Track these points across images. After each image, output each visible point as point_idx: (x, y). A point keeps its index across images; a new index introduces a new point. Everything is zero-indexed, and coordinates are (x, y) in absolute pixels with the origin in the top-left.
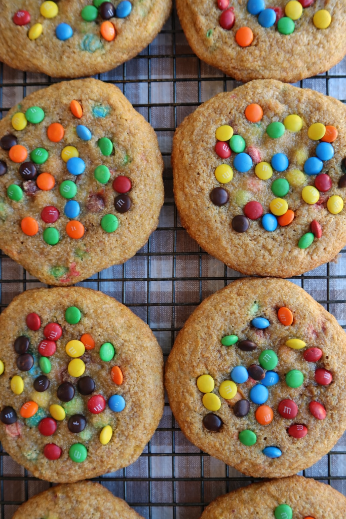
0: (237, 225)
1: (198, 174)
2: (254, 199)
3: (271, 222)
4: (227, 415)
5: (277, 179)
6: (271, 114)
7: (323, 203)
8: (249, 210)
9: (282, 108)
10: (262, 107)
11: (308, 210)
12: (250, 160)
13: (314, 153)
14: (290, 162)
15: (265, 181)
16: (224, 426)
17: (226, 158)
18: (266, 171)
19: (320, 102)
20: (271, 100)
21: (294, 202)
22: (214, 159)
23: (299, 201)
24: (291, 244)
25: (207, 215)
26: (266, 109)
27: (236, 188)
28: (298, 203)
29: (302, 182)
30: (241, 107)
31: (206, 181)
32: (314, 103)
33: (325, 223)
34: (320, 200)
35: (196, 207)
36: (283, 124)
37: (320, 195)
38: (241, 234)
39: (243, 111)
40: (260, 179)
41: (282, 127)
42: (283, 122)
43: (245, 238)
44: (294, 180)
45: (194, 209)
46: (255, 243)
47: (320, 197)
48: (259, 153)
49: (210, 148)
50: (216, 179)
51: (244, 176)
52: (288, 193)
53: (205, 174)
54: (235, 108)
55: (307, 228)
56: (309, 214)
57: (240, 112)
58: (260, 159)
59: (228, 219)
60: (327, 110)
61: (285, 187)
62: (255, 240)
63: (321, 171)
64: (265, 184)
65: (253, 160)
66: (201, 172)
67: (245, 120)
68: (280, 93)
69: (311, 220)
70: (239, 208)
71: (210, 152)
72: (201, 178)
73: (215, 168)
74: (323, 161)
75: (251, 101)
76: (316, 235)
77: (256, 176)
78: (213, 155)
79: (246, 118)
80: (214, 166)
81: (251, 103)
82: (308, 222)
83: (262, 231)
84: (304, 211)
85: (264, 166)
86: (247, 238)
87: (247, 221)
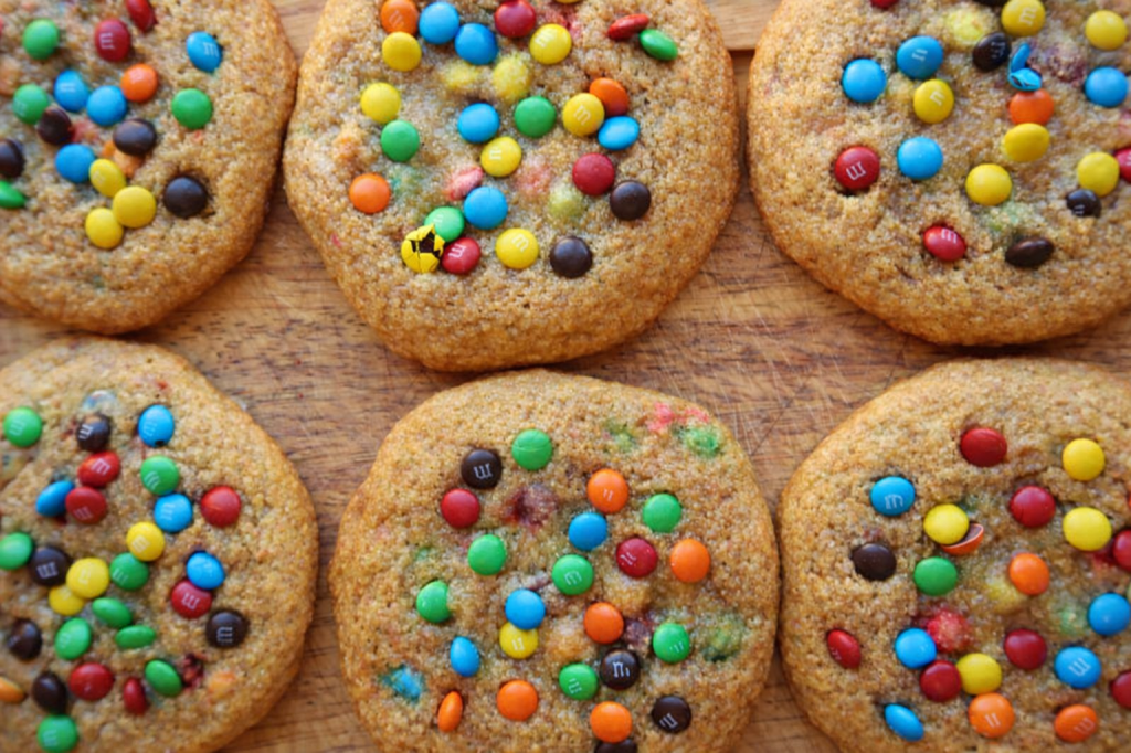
0: (634, 208)
1: (527, 306)
2: (567, 176)
3: (617, 131)
4: (155, 170)
5: (515, 126)
6: (366, 153)
7: (565, 15)
8: (594, 185)
9: (350, 131)
10: (353, 177)
11: (586, 50)
12: (477, 193)
13: (445, 47)
14: (474, 99)
15: (524, 155)
16: (182, 169)
17: (479, 249)
18: (502, 152)
19: (330, 42)
20: (335, 157)
21: (568, 79)
22: (488, 273)
23: (565, 68)
24: (669, 81)
25: (617, 281)
26: (355, 166)
27: (544, 220)
28: (570, 71)
29: (520, 64)
30: (360, 222)
31: (540, 288)
32: (334, 56)
33: (611, 10)
34: (559, 23)
35: (602, 308)
36: (386, 124)
37: (546, 23)
38: (653, 198)
39: (368, 218)
40: (520, 165)
41: (392, 127)
42: (380, 126)
43: (659, 186)
44: (516, 82)
45: (605, 312)
46: (670, 164)
47: (552, 23)
48: (463, 173)
49: (464, 286)
50: (530, 266)
51: (516, 203)
52: (546, 97)
53: (527, 291)
54: (362, 235)
55: (627, 47)
56: (594, 47)
57: (372, 223)
58: (474, 169)
59: (620, 232)
60: (349, 23)
61: (534, 106)
62: (663, 163)
63: (486, 25)
64: (530, 153)
65: (478, 185)
66: (521, 300)
67: (389, 211)
68: (314, 139)
69: (607, 43)
70: (592, 210)
71: (475, 284)
72: (535, 299)
73: (507, 268)
74: (462, 24)
75: (344, 200)
76: (640, 27)
77: (514, 172)
78: (481, 279)
79: (383, 210)
80: (503, 273)
81: (350, 201)
82: (611, 48)
83: (638, 149)
84: (588, 59)
85: (491, 158)
86: (661, 184)
87: (622, 188)
